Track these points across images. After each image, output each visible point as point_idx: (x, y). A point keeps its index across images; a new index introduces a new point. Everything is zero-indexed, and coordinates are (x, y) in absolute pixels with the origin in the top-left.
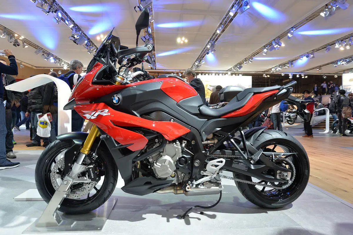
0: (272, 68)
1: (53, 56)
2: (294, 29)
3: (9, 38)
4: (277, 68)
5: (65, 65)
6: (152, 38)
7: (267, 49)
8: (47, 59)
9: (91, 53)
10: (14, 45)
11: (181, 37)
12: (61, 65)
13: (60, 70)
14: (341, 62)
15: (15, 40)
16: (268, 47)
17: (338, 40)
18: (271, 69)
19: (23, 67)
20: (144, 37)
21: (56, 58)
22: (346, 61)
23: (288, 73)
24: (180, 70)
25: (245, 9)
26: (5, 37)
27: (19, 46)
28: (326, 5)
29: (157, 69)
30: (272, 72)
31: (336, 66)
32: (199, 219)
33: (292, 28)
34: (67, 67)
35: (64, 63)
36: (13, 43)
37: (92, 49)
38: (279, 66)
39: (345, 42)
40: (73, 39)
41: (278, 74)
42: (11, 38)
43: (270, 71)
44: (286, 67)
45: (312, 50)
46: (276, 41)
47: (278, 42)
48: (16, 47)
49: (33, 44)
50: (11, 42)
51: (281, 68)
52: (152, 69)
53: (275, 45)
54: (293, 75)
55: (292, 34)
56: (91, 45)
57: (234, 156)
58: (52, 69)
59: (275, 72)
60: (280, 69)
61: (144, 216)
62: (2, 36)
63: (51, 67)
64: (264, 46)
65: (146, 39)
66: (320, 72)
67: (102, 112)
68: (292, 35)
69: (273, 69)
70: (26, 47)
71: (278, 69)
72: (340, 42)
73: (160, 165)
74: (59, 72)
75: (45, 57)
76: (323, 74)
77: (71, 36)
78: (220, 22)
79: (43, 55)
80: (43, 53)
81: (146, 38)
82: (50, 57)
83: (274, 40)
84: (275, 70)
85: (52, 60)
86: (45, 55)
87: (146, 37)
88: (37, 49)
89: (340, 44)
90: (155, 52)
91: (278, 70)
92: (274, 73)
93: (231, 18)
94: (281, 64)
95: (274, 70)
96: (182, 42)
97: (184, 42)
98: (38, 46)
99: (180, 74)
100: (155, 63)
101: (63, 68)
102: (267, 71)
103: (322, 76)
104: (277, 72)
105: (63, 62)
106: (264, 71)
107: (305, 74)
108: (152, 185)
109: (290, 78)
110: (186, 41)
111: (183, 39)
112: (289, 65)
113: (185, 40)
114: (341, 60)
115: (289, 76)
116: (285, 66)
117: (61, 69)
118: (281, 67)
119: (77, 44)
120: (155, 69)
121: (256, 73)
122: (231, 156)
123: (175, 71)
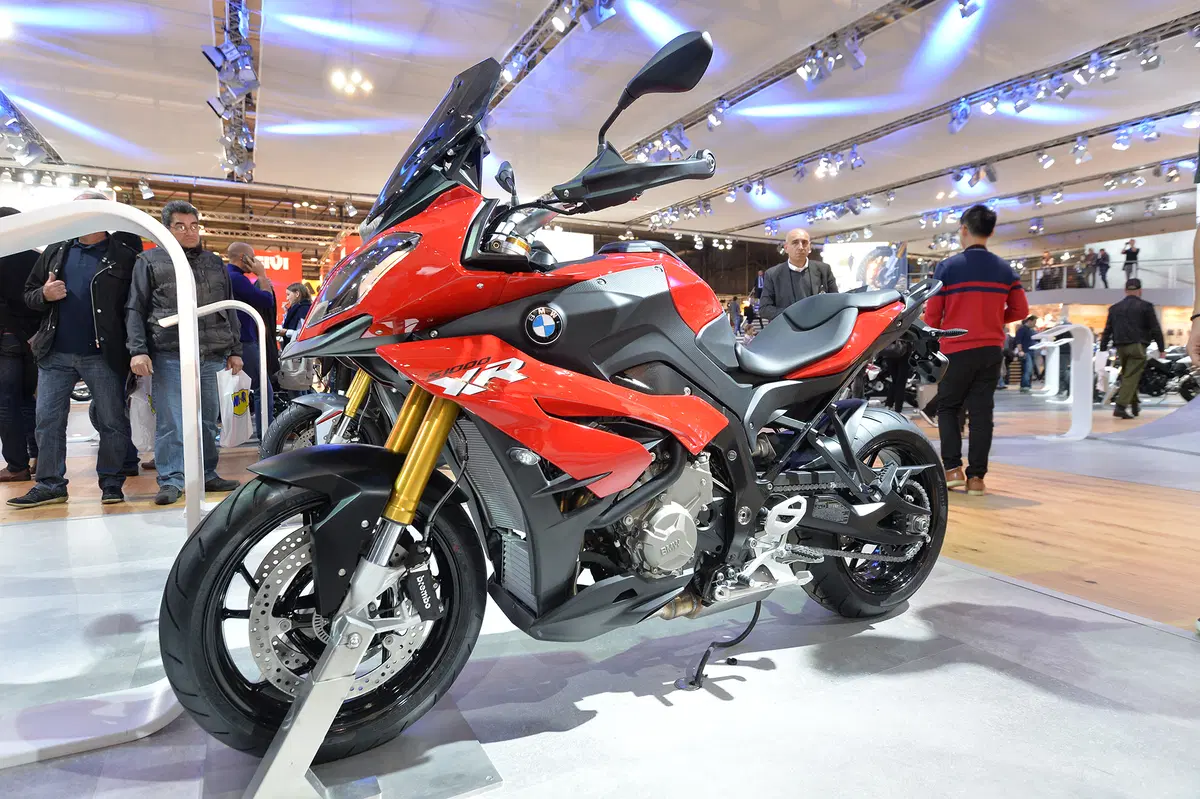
0: (653, 214)
2: (726, 104)
4: (666, 215)
6: (252, 59)
7: (648, 155)
11: (348, 71)
14: (824, 210)
16: (650, 149)
17: (824, 149)
18: (648, 217)
20: (219, 50)
22: (835, 210)
23: (692, 234)
24: (350, 194)
25: (601, 16)
28: (813, 48)
29: (255, 183)
30: (651, 225)
31: (811, 223)
32: (742, 679)
33: (720, 98)
38: (673, 208)
39: (839, 158)
41: (666, 234)
43: (646, 223)
44: (690, 214)
45: (761, 173)
46: (676, 134)
47: (678, 137)
51: (677, 216)
52: (231, 177)
53: (672, 145)
54: (705, 238)
55: (719, 117)
57: (816, 487)
59: (660, 228)
60: (674, 218)
61: (584, 704)
64: (638, 144)
65: (225, 58)
66: (774, 236)
67: (501, 367)
68: (719, 122)
69: (654, 219)
71: (670, 218)
72: (830, 155)
76: (778, 242)
78: (515, 45)
81: (228, 56)
83: (669, 128)
84: (661, 221)
87: (224, 51)
89: (828, 162)
90: (257, 115)
91: (667, 222)
92: (658, 230)
93: (553, 38)
94: (676, 205)
95: (658, 220)
96: (350, 90)
97: (358, 89)
99: (351, 207)
100: (252, 158)
102: (637, 222)
103: (776, 246)
104: (664, 228)
106: (629, 223)
107: (735, 238)
108: (639, 599)
109: (696, 247)
110: (368, 87)
111: (357, 76)
112: (698, 210)
113: (362, 82)
114: (824, 207)
115: (695, 243)
116: (687, 211)
118: (677, 212)
120: (250, 181)
121: (606, 224)
122: (808, 488)
123: (330, 195)
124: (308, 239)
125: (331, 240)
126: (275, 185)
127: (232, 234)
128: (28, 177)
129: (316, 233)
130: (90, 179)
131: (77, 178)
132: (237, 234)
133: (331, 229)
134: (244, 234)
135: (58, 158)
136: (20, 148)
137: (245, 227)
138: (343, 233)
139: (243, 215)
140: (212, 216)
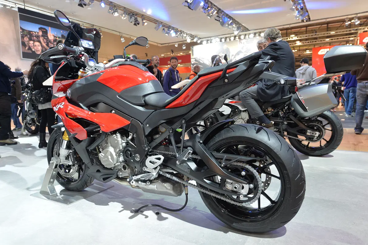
1: (173, 28)
3: (130, 18)
5: (187, 37)
8: (168, 33)
9: (211, 17)
10: (135, 24)
12: (184, 38)
13: (184, 44)
15: (135, 19)
19: (149, 46)
21: (176, 31)
26: (126, 17)
27: (139, 25)
34: (190, 39)
35: (186, 36)
36: (133, 23)
37: (210, 12)
40: (186, 4)
42: (131, 18)
48: (137, 26)
49: (152, 20)
50: (131, 22)
56: (208, 7)
58: (177, 44)
62: (123, 17)
63: (175, 42)
70: (146, 24)
73: (104, 155)
74: (184, 47)
75: (166, 32)
77: (185, 1)
79: (164, 29)
80: (163, 28)
82: (170, 31)
85: (173, 34)
86: (166, 29)
88: (157, 24)
98: (157, 21)
101: (186, 41)
105: (185, 34)
117: (185, 42)
119: (192, 10)
123: (346, 17)
124: (343, 38)
125: (355, 37)
126: (321, 19)
127: (311, 42)
128: (242, 37)
129: (347, 35)
130: (259, 33)
131: (255, 34)
132: (313, 42)
133: (353, 31)
134: (315, 41)
135: (248, 29)
136: (236, 29)
137: (316, 38)
138: (359, 32)
139: (313, 34)
140: (301, 37)
